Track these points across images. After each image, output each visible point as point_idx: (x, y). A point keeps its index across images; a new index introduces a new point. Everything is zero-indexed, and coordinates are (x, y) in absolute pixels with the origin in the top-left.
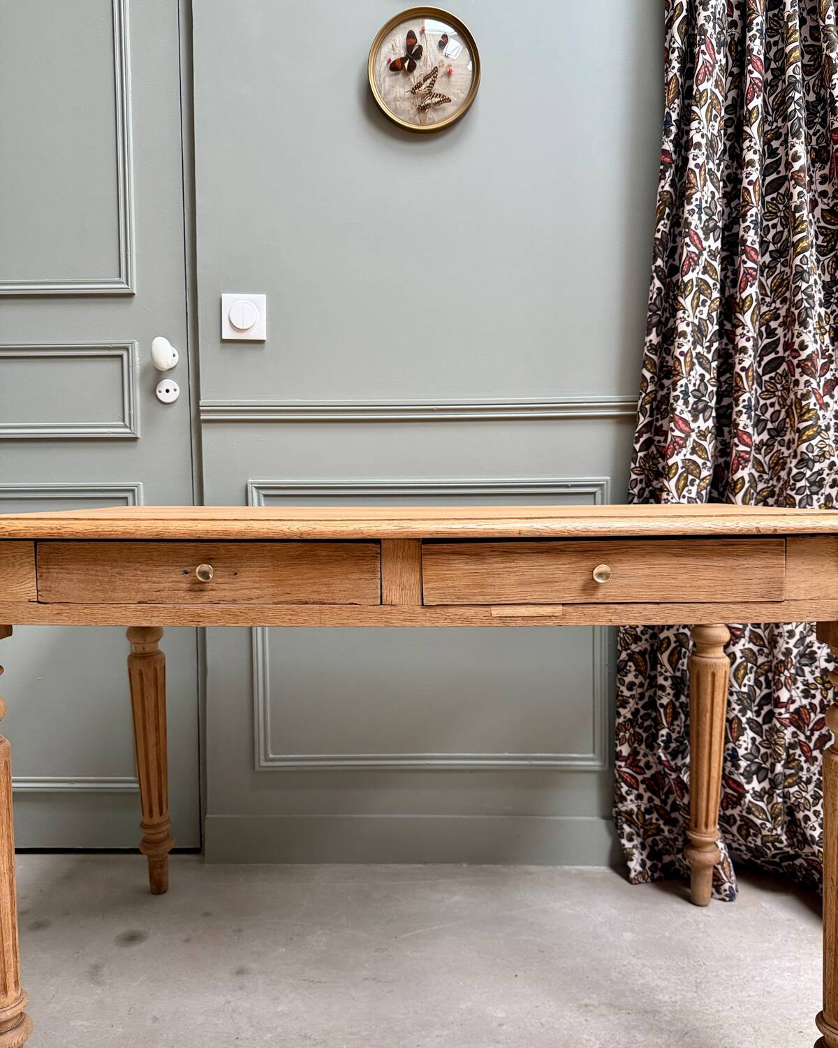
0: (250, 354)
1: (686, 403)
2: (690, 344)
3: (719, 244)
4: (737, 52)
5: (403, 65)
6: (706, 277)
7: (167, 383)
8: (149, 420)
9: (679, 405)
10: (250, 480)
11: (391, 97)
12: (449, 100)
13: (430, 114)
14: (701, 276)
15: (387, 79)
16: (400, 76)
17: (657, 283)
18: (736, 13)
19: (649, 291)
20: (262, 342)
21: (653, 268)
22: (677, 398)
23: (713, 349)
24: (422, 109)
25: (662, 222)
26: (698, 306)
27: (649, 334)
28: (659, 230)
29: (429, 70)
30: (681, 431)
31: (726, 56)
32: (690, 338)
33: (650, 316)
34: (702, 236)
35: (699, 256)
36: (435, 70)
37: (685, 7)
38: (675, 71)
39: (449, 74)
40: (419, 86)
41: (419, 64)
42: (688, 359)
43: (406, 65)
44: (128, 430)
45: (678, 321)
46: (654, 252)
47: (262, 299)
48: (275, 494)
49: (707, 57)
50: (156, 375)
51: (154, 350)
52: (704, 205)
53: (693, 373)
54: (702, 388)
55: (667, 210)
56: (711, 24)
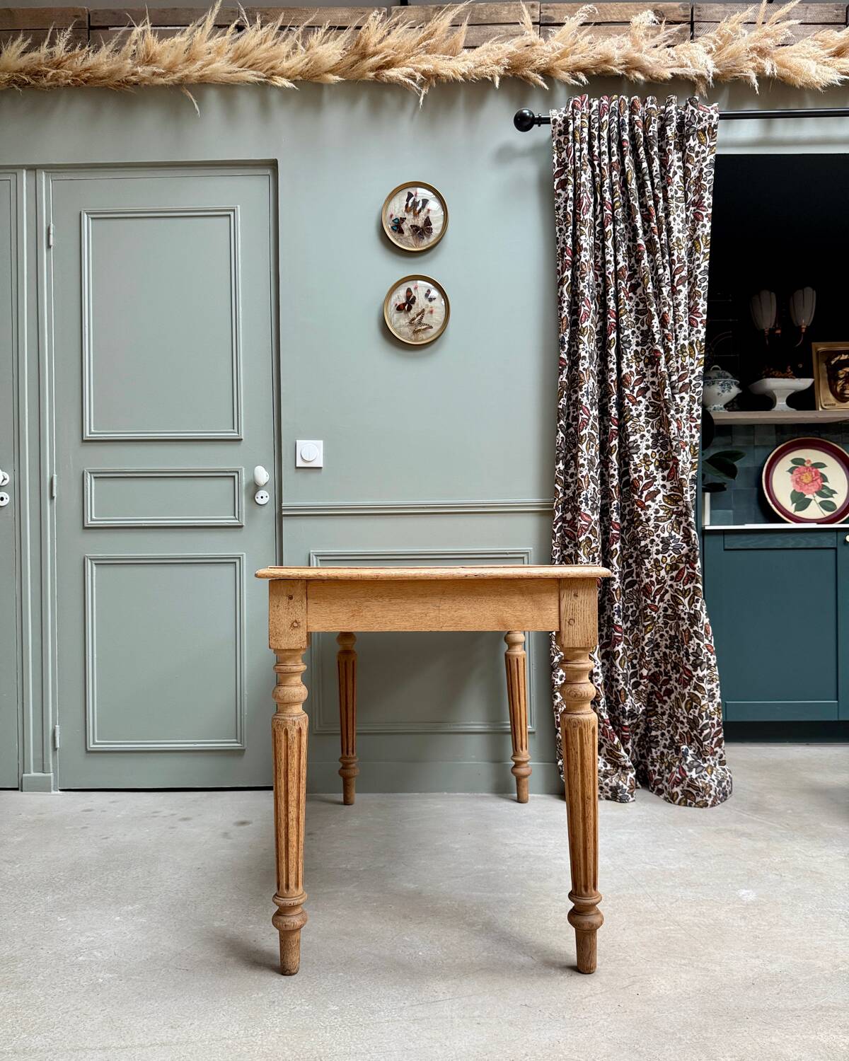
0: (313, 476)
1: (587, 505)
2: (587, 471)
3: (597, 412)
4: (601, 301)
5: (404, 308)
6: (592, 432)
7: (262, 493)
8: (250, 515)
9: (583, 506)
10: (312, 551)
11: (397, 325)
12: (431, 327)
13: (421, 335)
14: (590, 431)
15: (395, 315)
16: (403, 313)
17: (561, 435)
18: (600, 279)
19: (555, 439)
20: (320, 468)
21: (558, 426)
22: (581, 502)
23: (598, 473)
24: (415, 332)
25: (562, 399)
26: (589, 448)
27: (558, 464)
28: (560, 404)
29: (420, 310)
30: (585, 521)
31: (595, 305)
32: (586, 467)
33: (558, 454)
34: (589, 408)
35: (588, 420)
36: (423, 310)
37: (570, 278)
38: (566, 313)
39: (431, 312)
40: (413, 319)
41: (413, 306)
42: (586, 480)
43: (406, 307)
44: (237, 521)
45: (579, 458)
46: (558, 416)
47: (321, 443)
48: (326, 559)
49: (586, 308)
50: (255, 487)
51: (256, 474)
52: (590, 390)
53: (589, 487)
54: (595, 496)
55: (565, 393)
56: (587, 289)
